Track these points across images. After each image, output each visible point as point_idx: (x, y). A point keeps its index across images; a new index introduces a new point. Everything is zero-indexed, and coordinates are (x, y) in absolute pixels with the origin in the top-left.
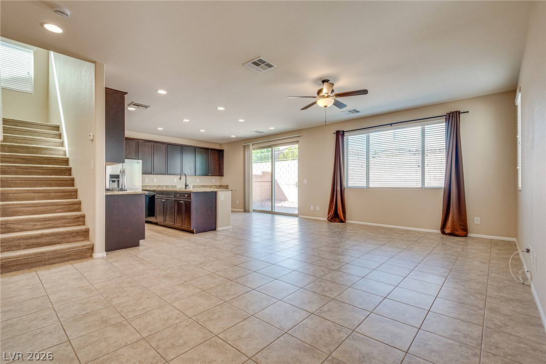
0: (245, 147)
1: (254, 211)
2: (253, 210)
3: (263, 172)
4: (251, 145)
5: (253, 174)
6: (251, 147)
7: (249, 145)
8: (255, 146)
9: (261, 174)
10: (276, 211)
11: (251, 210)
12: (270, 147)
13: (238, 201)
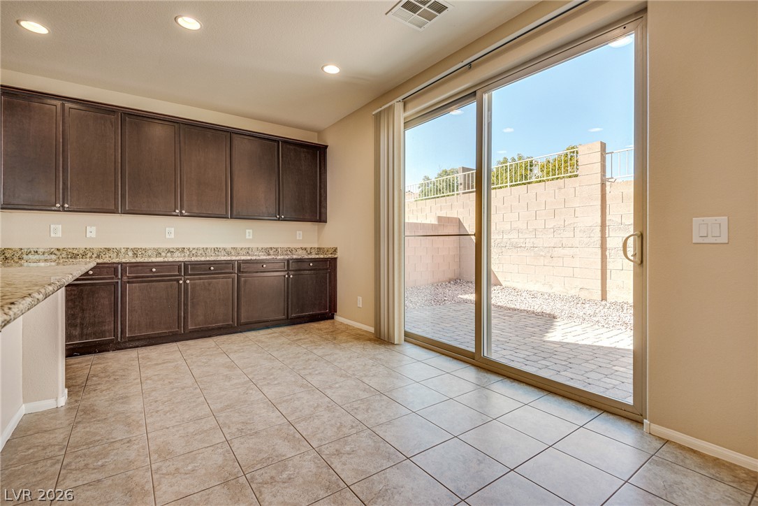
0: (378, 117)
1: (410, 338)
2: (407, 334)
3: (440, 219)
4: (398, 107)
5: (406, 221)
6: (400, 115)
7: (391, 108)
8: (413, 110)
9: (435, 222)
10: (495, 356)
11: (398, 336)
12: (471, 95)
13: (360, 298)
